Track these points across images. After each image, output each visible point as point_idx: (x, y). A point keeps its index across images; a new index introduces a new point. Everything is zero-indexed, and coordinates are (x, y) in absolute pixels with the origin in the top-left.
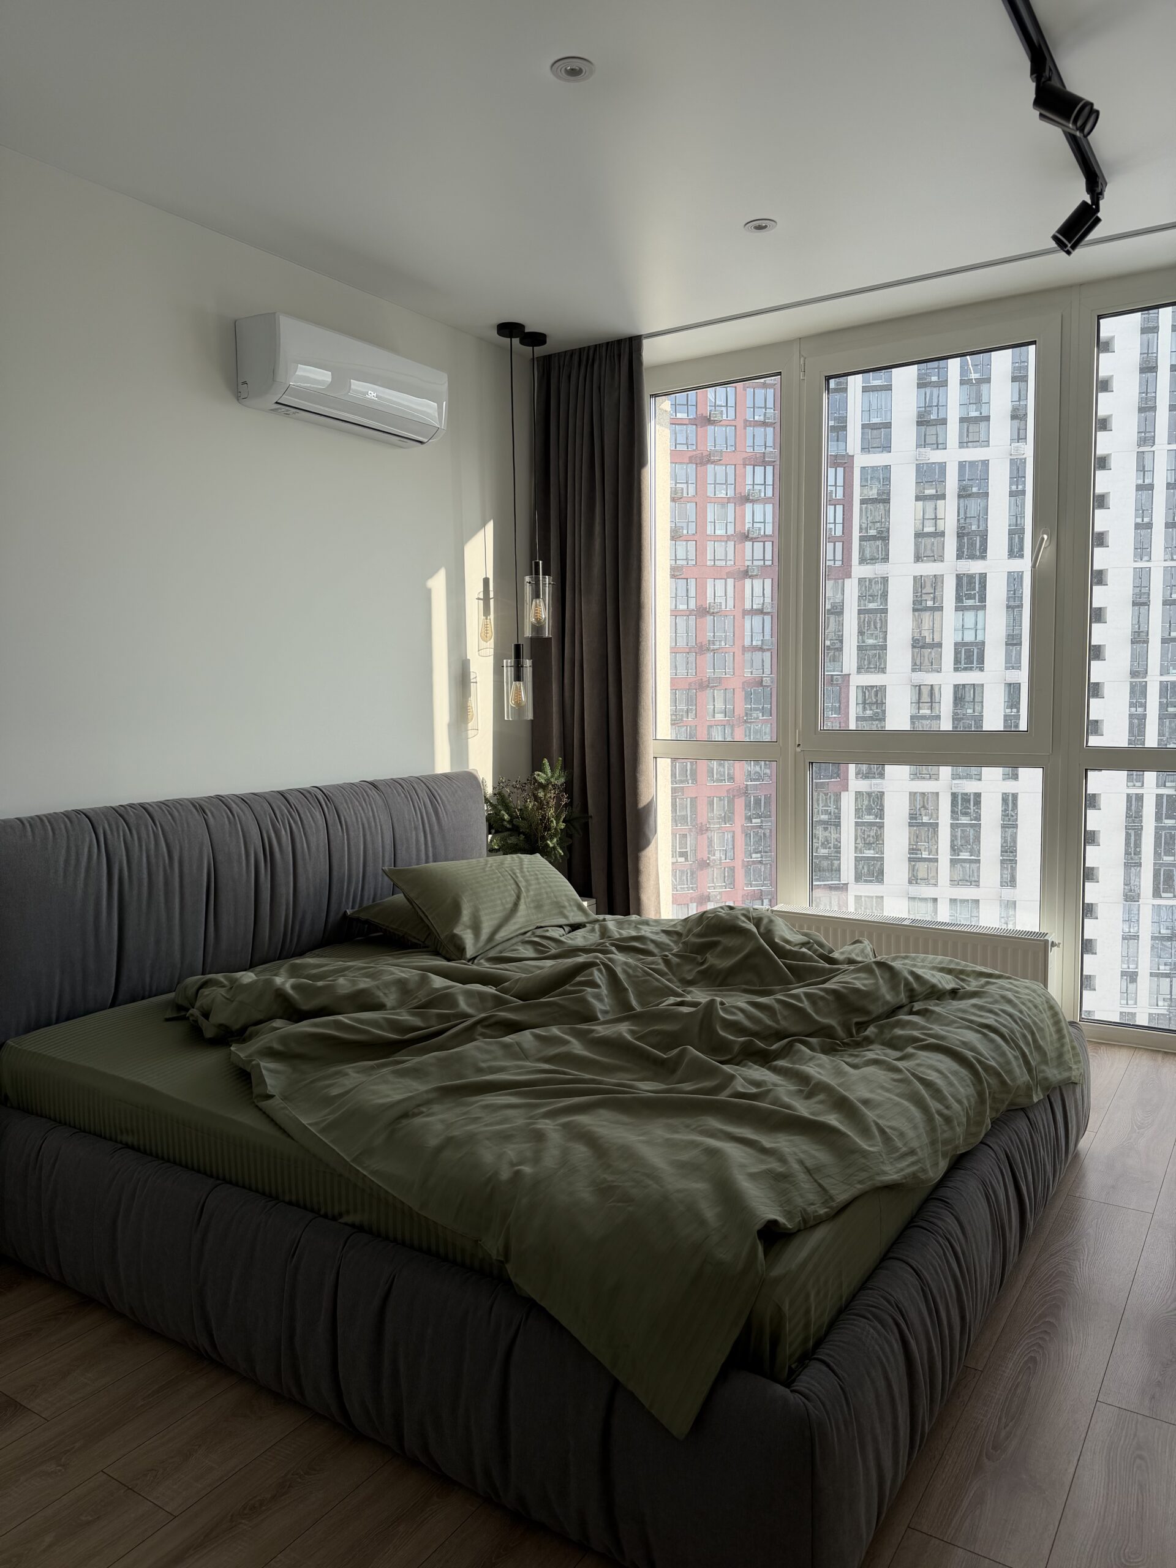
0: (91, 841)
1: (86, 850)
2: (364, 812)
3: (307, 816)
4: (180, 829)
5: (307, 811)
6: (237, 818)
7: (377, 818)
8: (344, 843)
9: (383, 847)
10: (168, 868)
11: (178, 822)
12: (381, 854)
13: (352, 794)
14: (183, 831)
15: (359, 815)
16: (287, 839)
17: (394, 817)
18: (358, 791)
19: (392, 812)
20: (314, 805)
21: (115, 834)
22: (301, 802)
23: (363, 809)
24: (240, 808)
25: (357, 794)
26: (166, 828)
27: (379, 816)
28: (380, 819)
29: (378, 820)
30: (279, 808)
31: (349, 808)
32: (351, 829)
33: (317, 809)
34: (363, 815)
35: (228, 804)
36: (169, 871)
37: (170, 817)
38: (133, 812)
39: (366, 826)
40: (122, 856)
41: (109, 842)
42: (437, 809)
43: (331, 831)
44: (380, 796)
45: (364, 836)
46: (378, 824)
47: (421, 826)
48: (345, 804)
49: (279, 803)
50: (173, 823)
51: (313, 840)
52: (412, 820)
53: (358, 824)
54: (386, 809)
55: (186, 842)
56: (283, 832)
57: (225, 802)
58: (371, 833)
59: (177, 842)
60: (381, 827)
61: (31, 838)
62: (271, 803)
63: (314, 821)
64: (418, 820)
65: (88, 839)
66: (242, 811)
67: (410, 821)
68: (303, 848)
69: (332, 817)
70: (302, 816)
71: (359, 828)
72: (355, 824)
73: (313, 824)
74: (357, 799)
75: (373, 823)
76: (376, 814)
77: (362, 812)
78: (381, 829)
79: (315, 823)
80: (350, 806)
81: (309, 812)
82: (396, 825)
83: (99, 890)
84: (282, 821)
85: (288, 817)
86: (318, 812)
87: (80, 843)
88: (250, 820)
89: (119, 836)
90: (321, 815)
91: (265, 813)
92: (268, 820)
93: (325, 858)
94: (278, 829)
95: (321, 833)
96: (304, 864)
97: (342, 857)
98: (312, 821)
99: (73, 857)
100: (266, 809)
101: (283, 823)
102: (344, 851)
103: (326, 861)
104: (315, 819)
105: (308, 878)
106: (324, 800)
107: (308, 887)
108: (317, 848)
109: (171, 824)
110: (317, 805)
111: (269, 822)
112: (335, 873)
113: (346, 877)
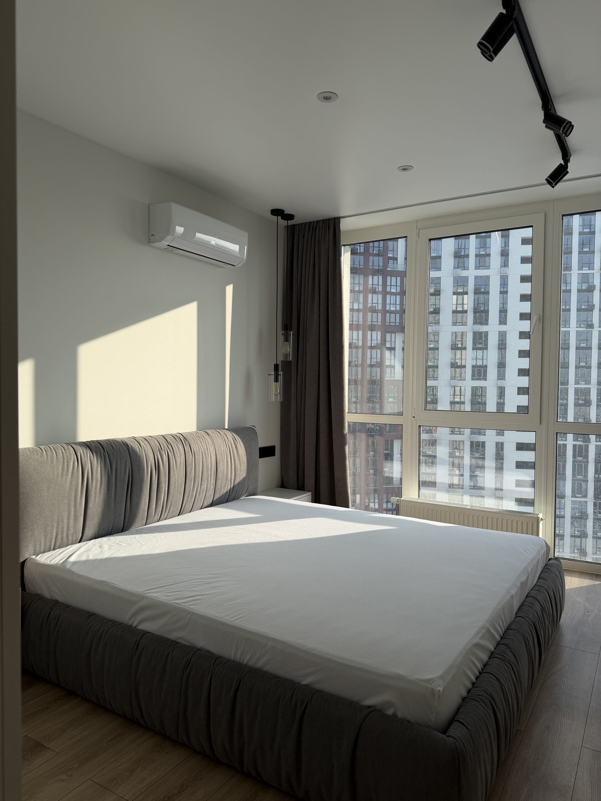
0: (74, 459)
1: (72, 463)
2: (202, 446)
3: (175, 448)
4: (116, 453)
5: (176, 446)
6: (143, 448)
7: (209, 449)
8: (192, 461)
9: (211, 464)
10: (110, 472)
11: (115, 450)
12: (210, 467)
13: (197, 437)
15: (200, 447)
16: (166, 459)
17: (216, 448)
18: (199, 435)
19: (216, 446)
20: (179, 442)
21: (86, 456)
22: (173, 442)
23: (202, 444)
24: (144, 443)
25: (199, 437)
26: (110, 453)
27: (209, 447)
28: (210, 450)
29: (209, 451)
30: (163, 444)
31: (195, 444)
32: (196, 454)
33: (180, 444)
34: (202, 447)
35: (138, 441)
36: (110, 474)
37: (111, 448)
38: (94, 445)
39: (203, 453)
40: (89, 466)
41: (83, 459)
42: (237, 445)
43: (187, 455)
44: (210, 438)
45: (203, 458)
46: (209, 452)
47: (229, 454)
48: (193, 442)
49: (162, 441)
50: (113, 450)
51: (178, 460)
52: (225, 450)
53: (199, 452)
54: (213, 445)
56: (164, 456)
57: (137, 440)
58: (206, 457)
59: (115, 460)
60: (210, 453)
61: (46, 457)
62: (159, 441)
63: (179, 450)
64: (227, 450)
65: (72, 458)
66: (145, 444)
67: (224, 451)
68: (173, 463)
69: (187, 448)
70: (173, 448)
71: (200, 454)
72: (198, 452)
73: (178, 452)
74: (199, 439)
75: (207, 452)
76: (208, 447)
77: (201, 446)
78: (210, 455)
79: (179, 452)
80: (196, 443)
81: (177, 446)
82: (217, 453)
83: (77, 485)
84: (164, 450)
85: (166, 448)
86: (181, 446)
87: (69, 460)
88: (149, 449)
89: (87, 456)
90: (182, 448)
91: (156, 446)
92: (157, 450)
93: (183, 469)
94: (162, 454)
95: (182, 456)
96: (174, 472)
97: (192, 468)
98: (178, 450)
99: (66, 467)
100: (157, 444)
101: (164, 451)
102: (192, 466)
103: (184, 471)
104: (179, 449)
105: (175, 479)
106: (184, 440)
107: (175, 483)
108: (180, 464)
109: (112, 451)
110: (180, 442)
111: (158, 451)
112: (188, 477)
113: (193, 478)
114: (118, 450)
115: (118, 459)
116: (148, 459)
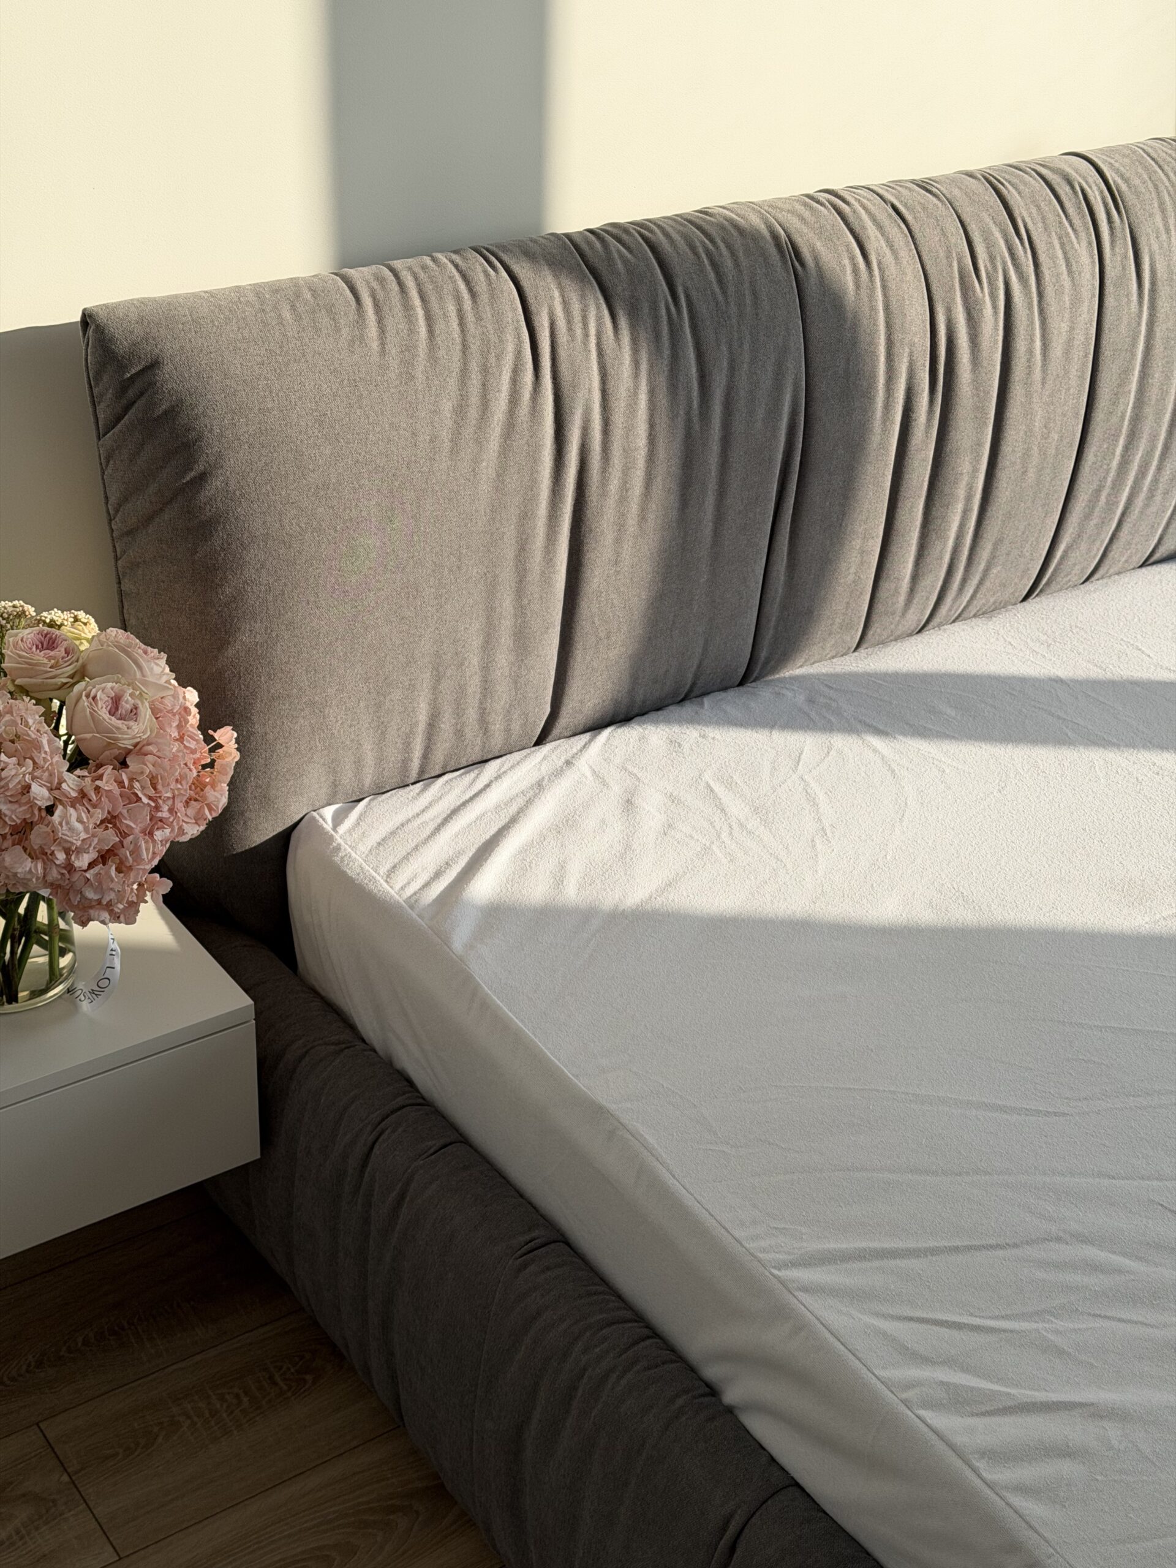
0: (519, 353)
1: (506, 377)
3: (1053, 258)
4: (733, 309)
5: (1057, 246)
6: (877, 270)
8: (1137, 333)
10: (695, 419)
11: (731, 289)
14: (741, 315)
16: (996, 329)
20: (1077, 221)
21: (579, 331)
22: (1044, 219)
24: (887, 241)
26: (703, 309)
31: (1167, 231)
32: (1163, 288)
33: (1083, 235)
36: (697, 427)
37: (712, 276)
38: (625, 262)
40: (591, 392)
41: (562, 353)
43: (1109, 301)
48: (1158, 218)
50: (717, 290)
51: (1060, 327)
55: (746, 347)
56: (988, 310)
57: (851, 219)
59: (724, 348)
61: (375, 345)
62: (965, 212)
63: (1070, 271)
65: (510, 348)
68: (1030, 352)
69: (1119, 258)
70: (1043, 258)
73: (1067, 284)
79: (1073, 280)
81: (1062, 245)
84: (988, 277)
85: (1004, 263)
86: (1084, 244)
87: (492, 360)
88: (909, 277)
89: (586, 335)
90: (1092, 257)
91: (949, 257)
92: (952, 278)
93: (1082, 377)
94: (977, 302)
95: (1085, 307)
96: (1028, 395)
97: (1127, 371)
98: (1065, 272)
99: (474, 400)
100: (953, 240)
101: (990, 283)
102: (1133, 355)
103: (1082, 385)
104: (1074, 268)
105: (1029, 432)
106: (1106, 205)
107: (1027, 454)
108: (1067, 352)
109: (713, 293)
110: (1085, 223)
111: (957, 280)
112: (1099, 416)
113: (1126, 423)
114: (747, 285)
115: (741, 346)
116: (897, 336)
